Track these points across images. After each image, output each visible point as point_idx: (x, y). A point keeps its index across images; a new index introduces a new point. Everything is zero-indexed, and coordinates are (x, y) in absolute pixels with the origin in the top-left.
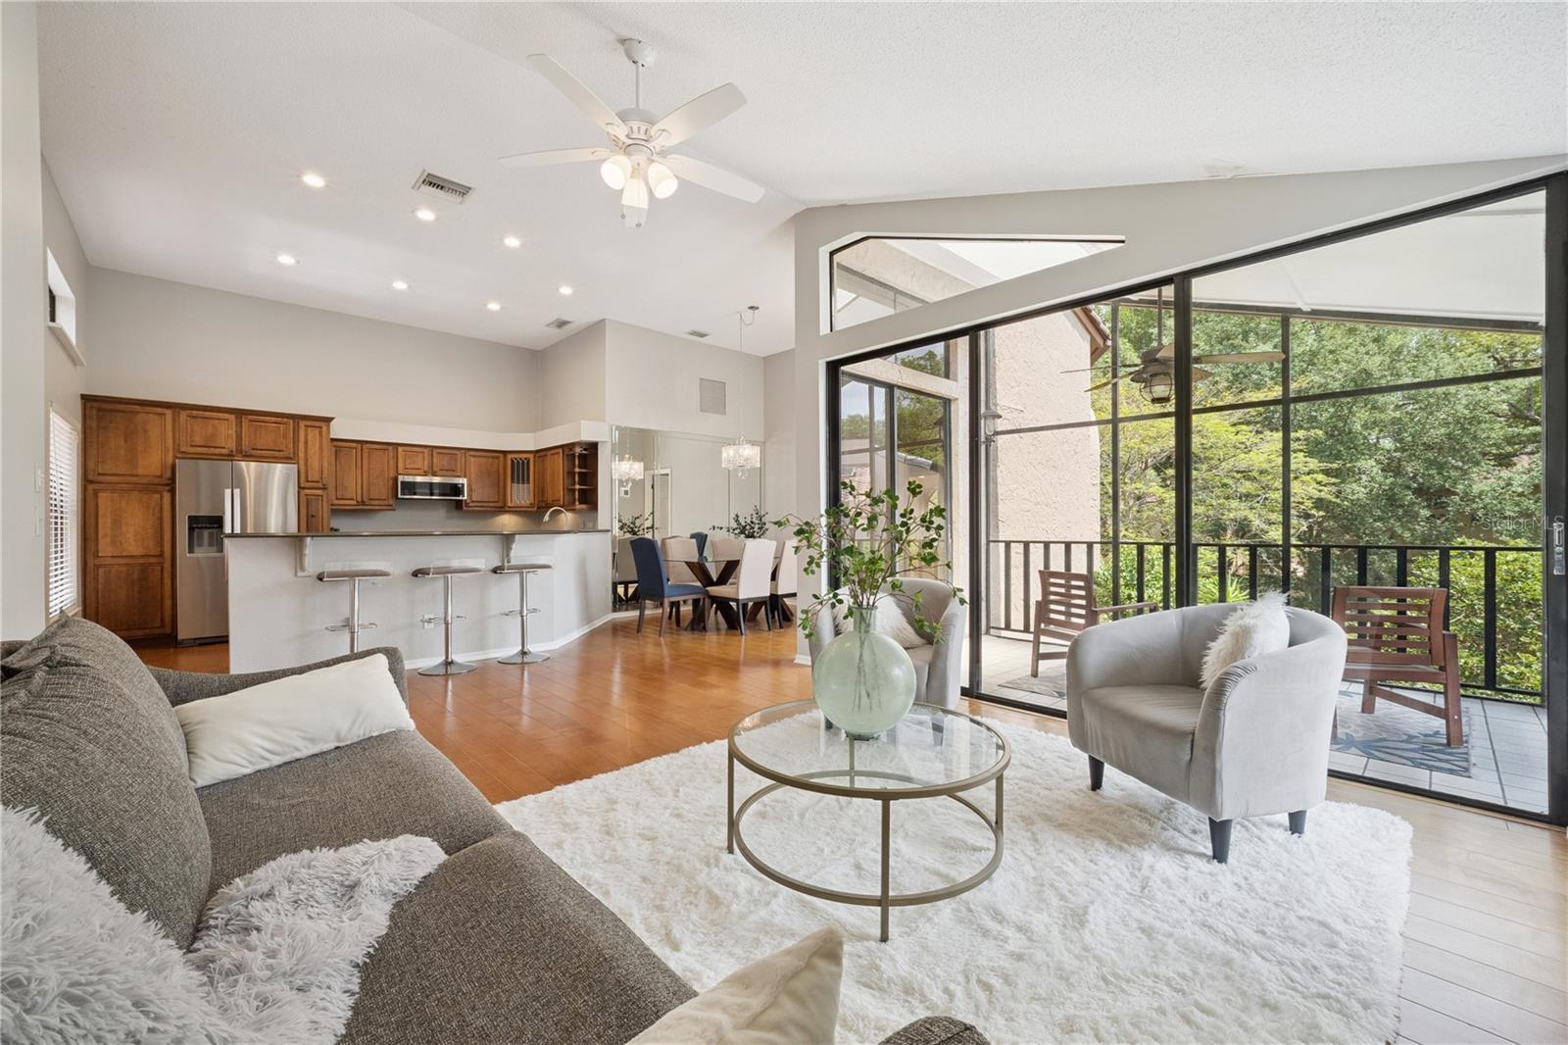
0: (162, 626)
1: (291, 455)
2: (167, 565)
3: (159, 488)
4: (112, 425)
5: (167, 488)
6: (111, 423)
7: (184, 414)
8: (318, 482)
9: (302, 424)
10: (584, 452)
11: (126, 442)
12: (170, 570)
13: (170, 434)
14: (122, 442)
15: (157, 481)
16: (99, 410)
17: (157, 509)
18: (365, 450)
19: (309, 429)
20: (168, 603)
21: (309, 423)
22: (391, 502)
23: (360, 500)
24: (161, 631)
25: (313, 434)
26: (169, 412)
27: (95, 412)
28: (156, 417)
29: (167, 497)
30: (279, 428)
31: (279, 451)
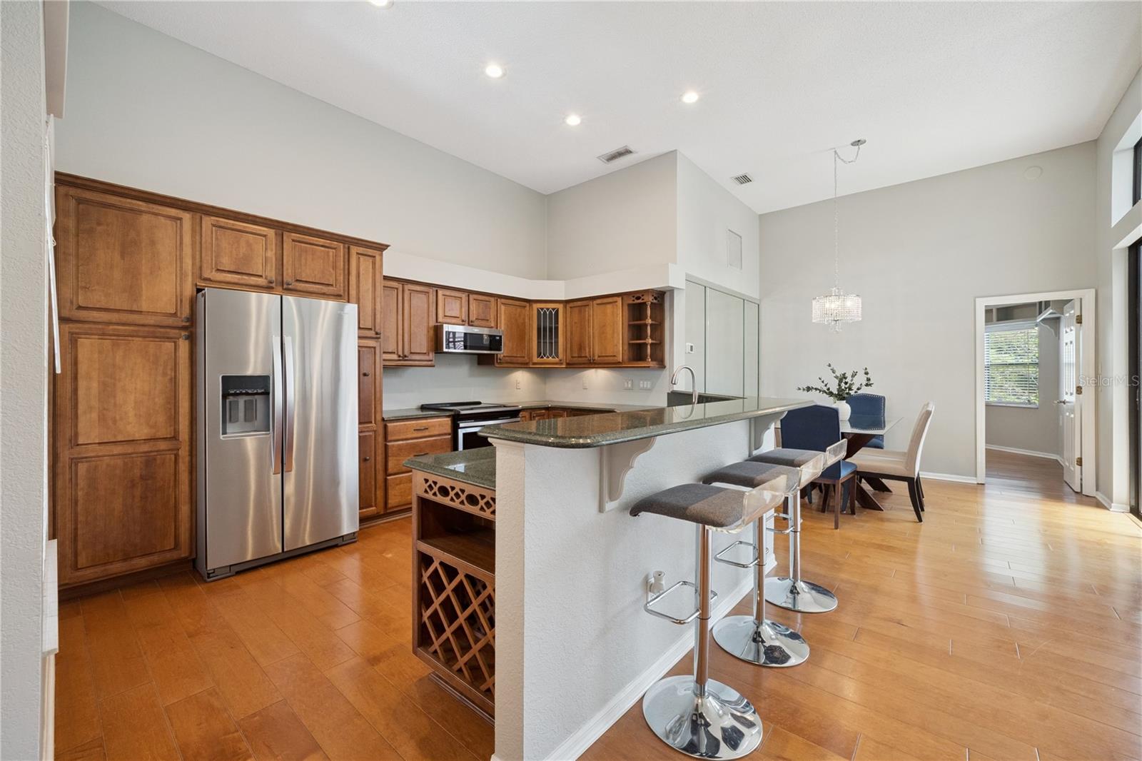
0: (177, 546)
1: (341, 293)
2: (184, 452)
3: (173, 333)
4: (99, 228)
5: (184, 333)
6: (99, 224)
7: (208, 221)
8: (371, 329)
9: (354, 250)
10: (655, 301)
11: (123, 257)
12: (187, 459)
13: (187, 250)
14: (117, 256)
15: (170, 321)
16: (80, 201)
17: (171, 365)
18: (407, 293)
19: (362, 258)
20: (185, 509)
21: (361, 250)
22: (432, 356)
23: (400, 353)
24: (175, 555)
25: (366, 264)
26: (186, 216)
27: (72, 203)
28: (169, 222)
29: (184, 346)
30: (328, 252)
31: (328, 285)
